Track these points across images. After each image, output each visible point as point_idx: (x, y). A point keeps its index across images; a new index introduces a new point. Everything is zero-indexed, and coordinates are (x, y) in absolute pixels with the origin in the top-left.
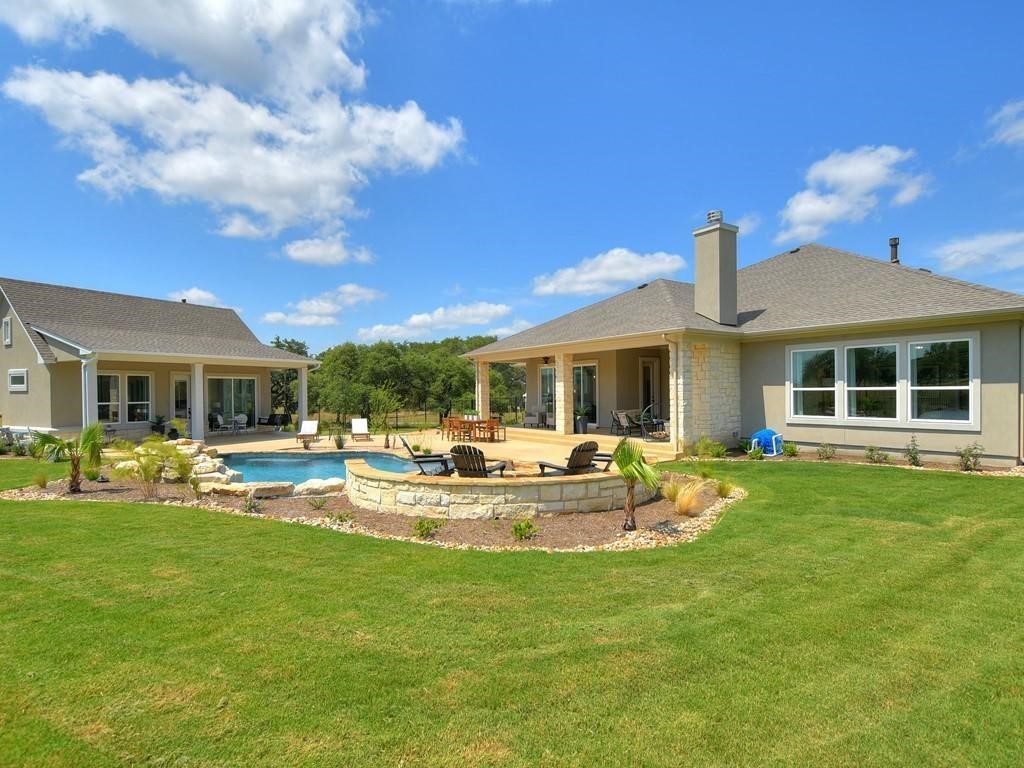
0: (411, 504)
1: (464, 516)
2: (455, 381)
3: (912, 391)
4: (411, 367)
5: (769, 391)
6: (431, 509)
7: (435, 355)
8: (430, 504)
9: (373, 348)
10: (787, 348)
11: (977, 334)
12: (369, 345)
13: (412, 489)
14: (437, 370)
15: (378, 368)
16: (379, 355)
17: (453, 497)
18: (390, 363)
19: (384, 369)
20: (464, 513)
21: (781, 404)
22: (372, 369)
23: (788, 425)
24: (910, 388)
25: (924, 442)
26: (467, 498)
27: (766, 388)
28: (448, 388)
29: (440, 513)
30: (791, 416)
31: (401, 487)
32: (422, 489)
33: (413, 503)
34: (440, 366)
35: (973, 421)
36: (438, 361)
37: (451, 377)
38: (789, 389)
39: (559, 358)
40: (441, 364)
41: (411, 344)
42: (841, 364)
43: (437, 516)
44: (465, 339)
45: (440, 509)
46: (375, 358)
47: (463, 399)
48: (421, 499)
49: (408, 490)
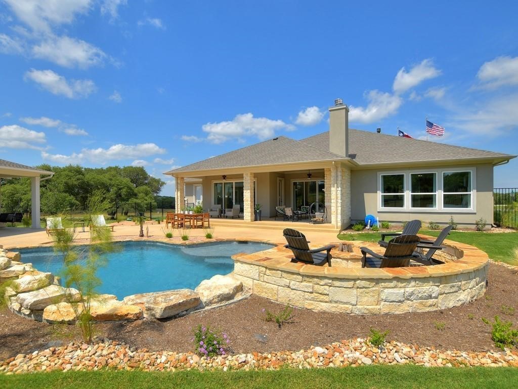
0: (400, 301)
1: (451, 305)
2: (124, 192)
3: (444, 195)
4: (92, 183)
5: (367, 196)
6: (421, 303)
7: (107, 175)
8: (421, 298)
9: (64, 170)
10: (378, 173)
11: (475, 168)
12: (61, 166)
13: (400, 285)
14: (110, 185)
15: (70, 183)
16: (70, 174)
17: (443, 288)
18: (78, 179)
19: (75, 183)
20: (451, 302)
21: (374, 202)
22: (66, 183)
23: (379, 212)
24: (443, 193)
25: (457, 218)
26: (454, 286)
27: (366, 195)
28: (119, 196)
29: (430, 306)
30: (381, 208)
31: (386, 284)
32: (413, 283)
33: (402, 299)
34: (113, 182)
35: (472, 208)
36: (111, 180)
37: (120, 189)
38: (380, 195)
39: (247, 175)
40: (112, 181)
41: (85, 169)
42: (408, 182)
43: (428, 309)
44: (122, 168)
45: (431, 301)
46: (67, 176)
47: (129, 202)
48: (412, 294)
49: (395, 287)
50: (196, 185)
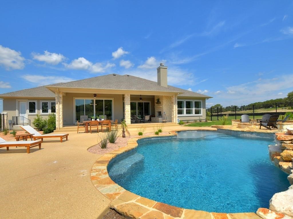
11: (202, 100)
24: (195, 109)
35: (202, 114)
42: (185, 104)
50: (19, 100)
